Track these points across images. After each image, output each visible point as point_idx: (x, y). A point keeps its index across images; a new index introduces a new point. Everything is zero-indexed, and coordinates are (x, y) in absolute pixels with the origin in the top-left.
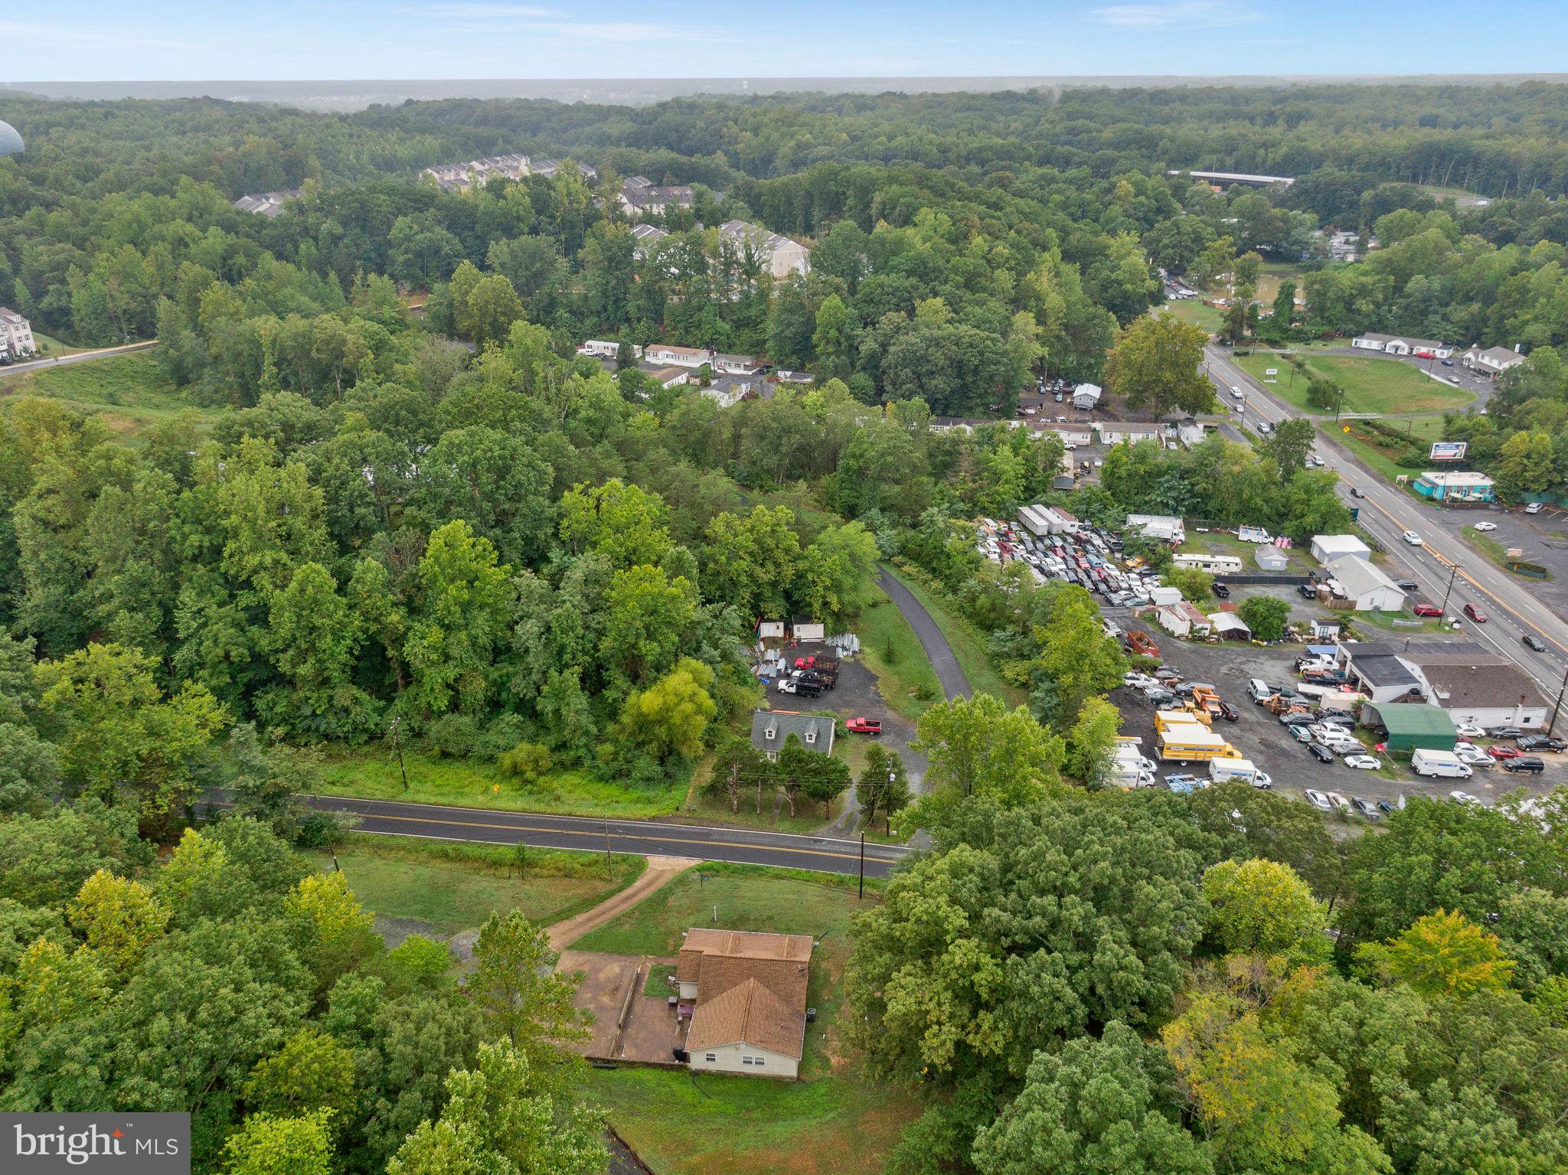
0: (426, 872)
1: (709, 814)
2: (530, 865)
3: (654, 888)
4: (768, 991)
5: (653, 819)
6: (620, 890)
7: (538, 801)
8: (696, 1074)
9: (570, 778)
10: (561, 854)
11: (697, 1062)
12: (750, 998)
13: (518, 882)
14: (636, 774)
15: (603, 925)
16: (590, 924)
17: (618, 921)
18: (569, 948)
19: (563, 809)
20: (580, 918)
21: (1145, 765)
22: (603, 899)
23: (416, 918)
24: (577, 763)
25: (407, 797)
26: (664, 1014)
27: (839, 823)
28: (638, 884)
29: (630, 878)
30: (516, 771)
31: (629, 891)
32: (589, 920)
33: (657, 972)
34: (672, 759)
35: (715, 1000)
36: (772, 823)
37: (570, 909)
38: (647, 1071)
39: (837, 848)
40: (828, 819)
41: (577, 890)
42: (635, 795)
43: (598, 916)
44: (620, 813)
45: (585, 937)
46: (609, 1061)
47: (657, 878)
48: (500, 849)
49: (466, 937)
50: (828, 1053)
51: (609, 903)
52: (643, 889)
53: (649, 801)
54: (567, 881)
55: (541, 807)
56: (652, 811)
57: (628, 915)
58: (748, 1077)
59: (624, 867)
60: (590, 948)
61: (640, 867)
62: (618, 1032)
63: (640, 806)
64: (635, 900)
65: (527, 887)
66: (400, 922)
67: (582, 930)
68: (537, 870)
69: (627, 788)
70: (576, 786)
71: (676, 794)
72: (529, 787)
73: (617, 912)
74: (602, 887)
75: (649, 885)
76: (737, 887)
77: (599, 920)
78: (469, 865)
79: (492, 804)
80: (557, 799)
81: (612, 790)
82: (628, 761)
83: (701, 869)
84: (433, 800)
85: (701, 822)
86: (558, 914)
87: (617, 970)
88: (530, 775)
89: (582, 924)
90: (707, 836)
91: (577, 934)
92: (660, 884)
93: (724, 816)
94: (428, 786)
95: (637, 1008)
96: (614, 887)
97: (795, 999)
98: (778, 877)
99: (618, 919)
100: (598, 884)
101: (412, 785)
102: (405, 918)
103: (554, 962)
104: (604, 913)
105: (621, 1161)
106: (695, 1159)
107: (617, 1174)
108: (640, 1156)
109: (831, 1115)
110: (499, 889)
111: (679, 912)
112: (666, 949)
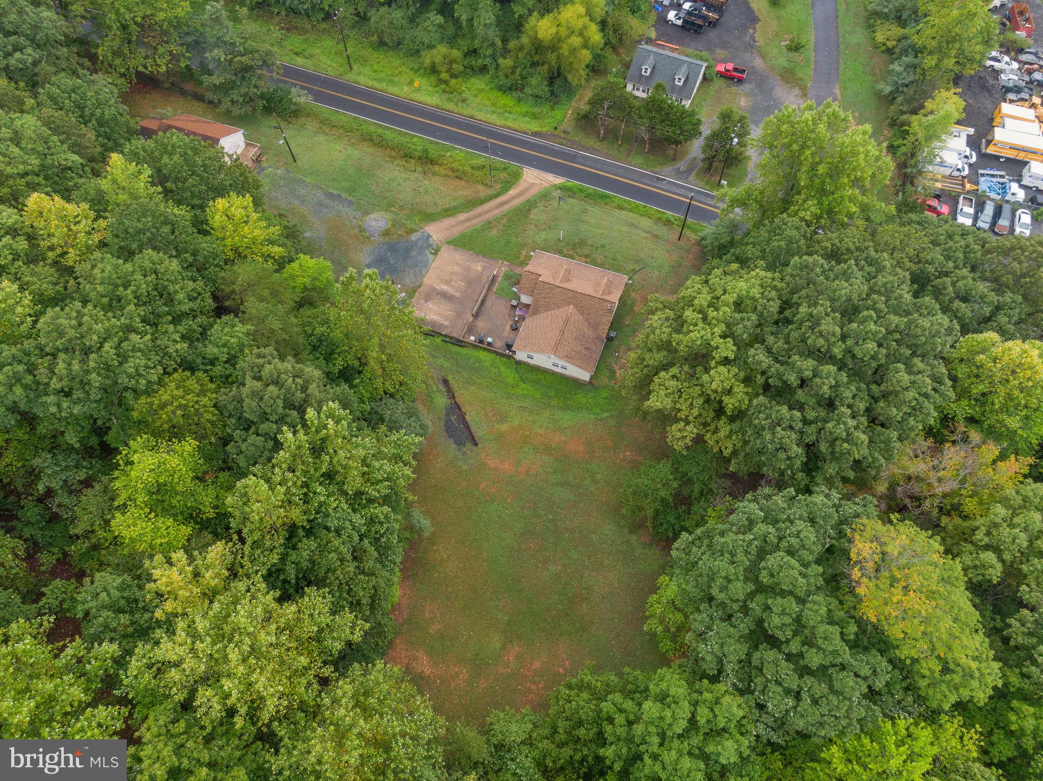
0: (355, 153)
1: (580, 138)
2: (432, 162)
3: (522, 199)
4: (581, 318)
5: (535, 134)
6: (497, 196)
7: (449, 99)
8: (519, 363)
9: (478, 83)
10: (459, 155)
11: (521, 356)
12: (567, 321)
13: (421, 176)
14: (528, 90)
15: (478, 227)
16: (468, 224)
17: (489, 225)
18: (449, 243)
19: (467, 111)
20: (462, 217)
21: (966, 157)
22: (483, 202)
23: (344, 195)
24: (484, 69)
25: (351, 77)
26: (506, 312)
27: (682, 165)
28: (512, 192)
29: (507, 185)
30: (433, 70)
31: (503, 198)
32: (469, 220)
33: (507, 277)
34: (558, 82)
35: (541, 315)
36: (628, 155)
37: (456, 208)
38: (485, 353)
39: (674, 189)
40: (674, 160)
41: (464, 192)
42: (524, 108)
43: (476, 217)
44: (510, 123)
45: (462, 236)
46: (461, 341)
47: (527, 190)
48: (415, 140)
49: (375, 220)
50: (616, 368)
51: (486, 206)
52: (514, 198)
53: (535, 117)
54: (456, 182)
55: (450, 106)
56: (535, 126)
57: (498, 220)
58: (554, 373)
59: (503, 175)
60: (464, 246)
61: (516, 177)
62: (471, 319)
63: (527, 119)
64: (506, 207)
65: (427, 182)
66: (330, 195)
67: (460, 228)
68: (436, 168)
69: (519, 100)
70: (480, 91)
71: (558, 114)
72: (443, 86)
73: (490, 216)
74: (483, 192)
75: (519, 194)
76: (585, 211)
77: (474, 222)
78: (388, 152)
79: (413, 96)
80: (464, 101)
81: (507, 100)
82: (523, 78)
83: (562, 188)
84: (370, 83)
85: (572, 143)
86: (447, 210)
87: (480, 268)
88: (444, 76)
89: (461, 223)
90: (573, 158)
91: (456, 231)
92: (529, 195)
93: (591, 142)
94: (367, 70)
95: (488, 303)
96: (491, 192)
97: (601, 327)
98: (620, 208)
99: (489, 223)
100: (481, 187)
101: (355, 67)
102: (335, 192)
103: (436, 252)
104: (480, 215)
105: (453, 418)
106: (504, 427)
107: (449, 428)
108: (468, 418)
109: (606, 414)
110: (405, 180)
111: (536, 226)
112: (519, 258)
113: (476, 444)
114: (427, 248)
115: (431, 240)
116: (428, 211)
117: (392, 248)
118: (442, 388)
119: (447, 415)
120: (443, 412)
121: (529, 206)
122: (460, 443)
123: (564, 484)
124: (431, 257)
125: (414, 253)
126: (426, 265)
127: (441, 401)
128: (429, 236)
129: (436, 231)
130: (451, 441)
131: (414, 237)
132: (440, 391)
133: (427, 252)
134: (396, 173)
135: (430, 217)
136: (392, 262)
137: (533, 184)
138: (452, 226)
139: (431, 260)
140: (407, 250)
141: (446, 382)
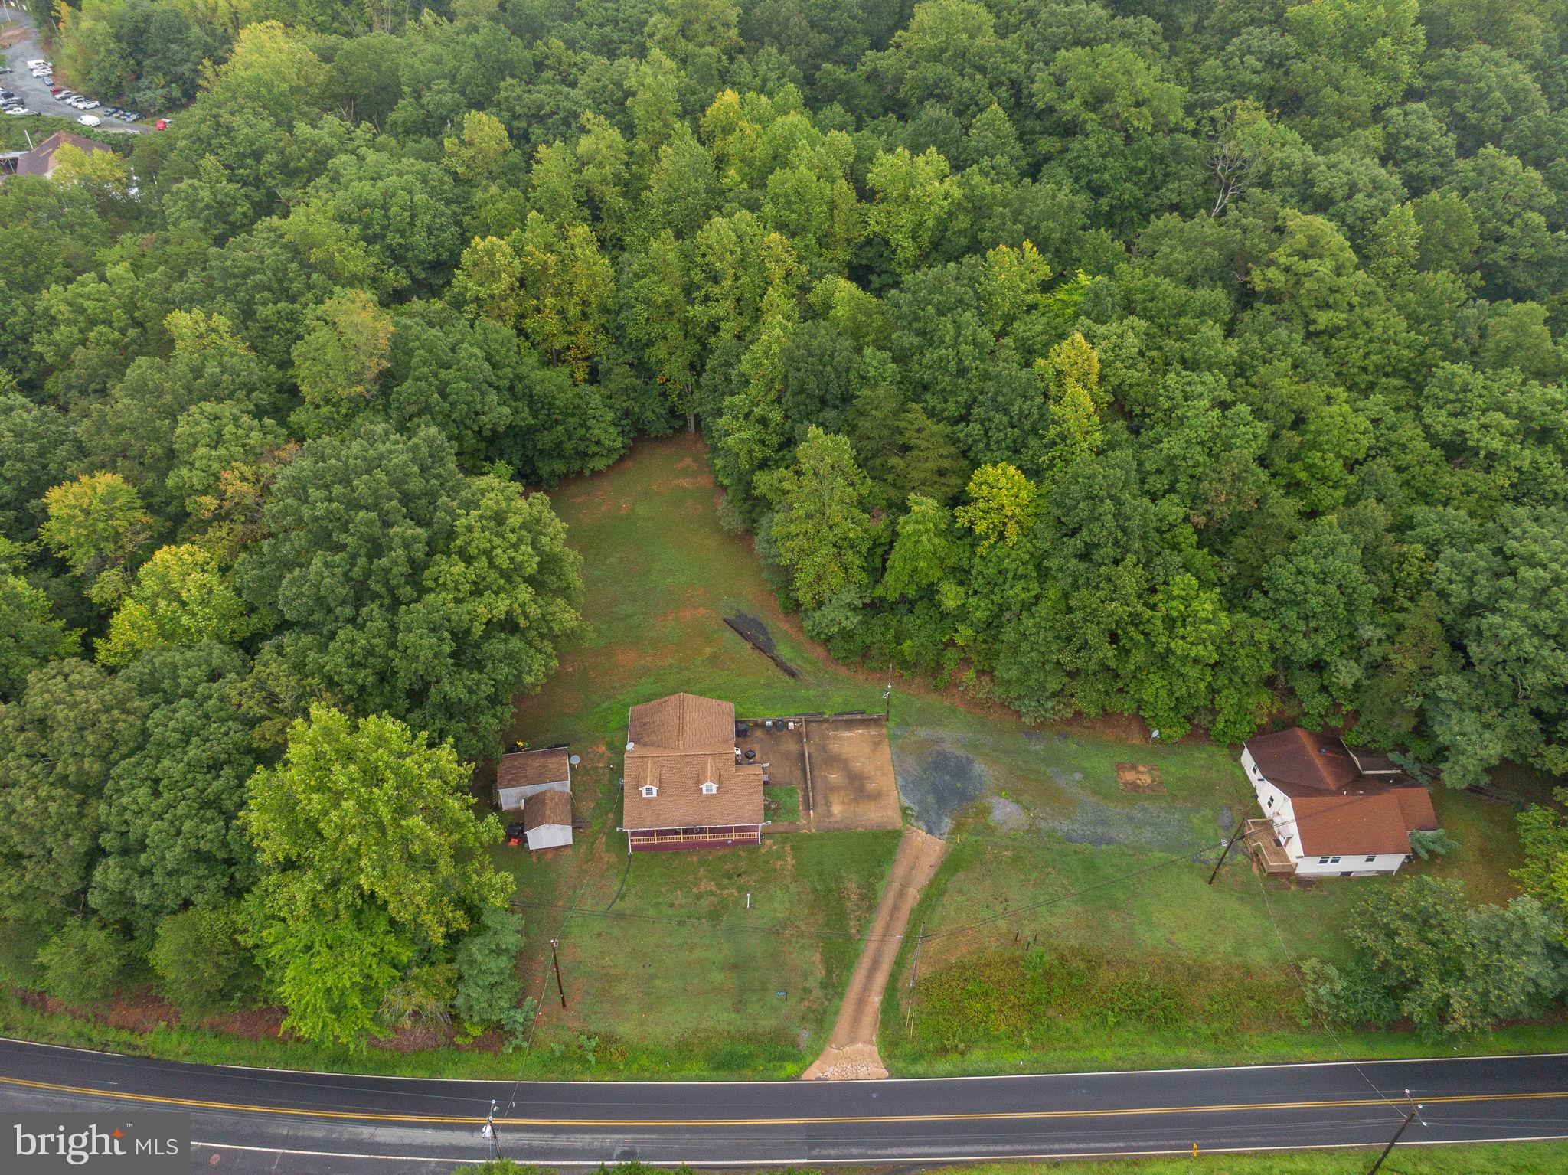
3: (852, 994)
6: (893, 977)
13: (1019, 936)
15: (880, 887)
16: (896, 885)
18: (898, 835)
20: (913, 894)
22: (907, 945)
28: (876, 1000)
29: (890, 1015)
31: (881, 979)
32: (901, 895)
37: (932, 907)
41: (941, 944)
43: (895, 908)
45: (889, 856)
47: (856, 1019)
57: (864, 923)
60: (876, 837)
61: (891, 1046)
62: (806, 748)
64: (866, 961)
67: (900, 871)
75: (861, 1002)
77: (891, 897)
89: (906, 880)
91: (903, 860)
92: (847, 1010)
95: (797, 773)
103: (904, 811)
104: (892, 917)
105: (761, 638)
106: (708, 651)
107: (760, 627)
108: (748, 646)
109: (605, 706)
111: (801, 935)
112: (793, 848)
113: (725, 620)
114: (920, 813)
115: (924, 828)
116: (961, 875)
117: (963, 796)
118: (793, 666)
119: (769, 639)
120: (774, 641)
121: (834, 988)
122: (741, 616)
123: (627, 617)
124: (907, 803)
125: (930, 799)
126: (904, 789)
127: (784, 651)
128: (930, 831)
129: (926, 845)
130: (750, 616)
131: (947, 824)
132: (791, 660)
133: (916, 808)
134: (1057, 921)
135: (951, 864)
136: (948, 778)
137: (852, 1041)
138: (913, 867)
139: (903, 798)
140: (941, 800)
141: (792, 674)
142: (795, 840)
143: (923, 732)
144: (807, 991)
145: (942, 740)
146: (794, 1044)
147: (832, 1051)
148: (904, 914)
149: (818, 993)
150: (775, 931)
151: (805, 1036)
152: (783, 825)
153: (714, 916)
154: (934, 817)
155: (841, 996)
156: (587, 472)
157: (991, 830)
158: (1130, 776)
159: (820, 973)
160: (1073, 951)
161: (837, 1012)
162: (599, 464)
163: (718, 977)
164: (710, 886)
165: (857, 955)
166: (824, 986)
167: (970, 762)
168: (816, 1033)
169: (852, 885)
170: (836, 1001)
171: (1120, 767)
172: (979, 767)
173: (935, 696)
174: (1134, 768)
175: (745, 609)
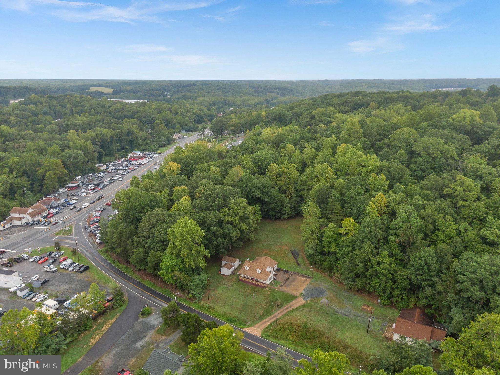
3: (264, 321)
16: (288, 306)
18: (296, 297)
20: (291, 309)
28: (268, 323)
29: (269, 327)
32: (288, 308)
33: (276, 285)
37: (293, 312)
41: (289, 318)
45: (291, 300)
47: (261, 325)
52: (268, 321)
54: (292, 321)
57: (276, 309)
61: (264, 332)
64: (272, 316)
65: (305, 320)
67: (291, 303)
77: (286, 307)
83: (245, 325)
86: (297, 310)
89: (291, 305)
91: (294, 302)
99: (280, 307)
103: (301, 294)
104: (283, 311)
105: (296, 256)
106: (283, 255)
107: (298, 254)
108: (292, 257)
110: (314, 321)
111: (261, 306)
113: (291, 251)
114: (305, 295)
116: (304, 309)
117: (318, 296)
118: (300, 263)
119: (298, 257)
121: (261, 318)
122: (295, 251)
123: (271, 244)
124: (303, 292)
125: (309, 294)
126: (305, 290)
127: (300, 260)
128: (304, 299)
129: (301, 301)
131: (310, 299)
134: (319, 324)
135: (303, 306)
136: (317, 292)
137: (258, 328)
138: (295, 304)
140: (312, 295)
141: (298, 264)
142: (272, 290)
143: (319, 283)
144: (255, 316)
145: (322, 286)
146: (246, 323)
147: (252, 328)
148: (286, 311)
149: (257, 317)
150: (256, 303)
151: (249, 323)
152: (272, 287)
153: (246, 296)
154: (307, 297)
155: (262, 320)
156: (282, 218)
157: (318, 303)
158: (365, 307)
159: (261, 314)
160: (319, 331)
161: (259, 322)
162: (285, 217)
163: (239, 306)
164: (249, 291)
165: (271, 315)
166: (259, 317)
167: (325, 291)
168: (251, 324)
169: (279, 302)
170: (260, 320)
171: (365, 305)
172: (327, 293)
173: (329, 278)
174: (368, 307)
175: (297, 250)
